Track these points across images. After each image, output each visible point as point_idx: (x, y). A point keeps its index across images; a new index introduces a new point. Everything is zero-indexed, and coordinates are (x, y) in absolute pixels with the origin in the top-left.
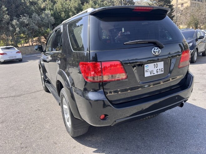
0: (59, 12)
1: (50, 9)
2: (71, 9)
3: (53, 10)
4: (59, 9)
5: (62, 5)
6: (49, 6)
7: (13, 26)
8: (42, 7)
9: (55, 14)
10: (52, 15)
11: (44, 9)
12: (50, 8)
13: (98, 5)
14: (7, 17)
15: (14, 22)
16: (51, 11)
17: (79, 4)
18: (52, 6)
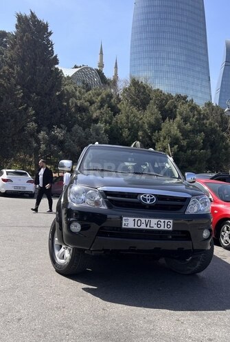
0: (121, 129)
1: (106, 122)
2: (142, 127)
3: (110, 124)
4: (121, 123)
5: (128, 117)
6: (106, 117)
7: (38, 141)
8: (94, 116)
9: (112, 130)
10: (106, 131)
11: (96, 121)
12: (106, 120)
13: (191, 125)
14: (32, 125)
15: (42, 135)
16: (106, 125)
17: (157, 119)
18: (111, 118)
